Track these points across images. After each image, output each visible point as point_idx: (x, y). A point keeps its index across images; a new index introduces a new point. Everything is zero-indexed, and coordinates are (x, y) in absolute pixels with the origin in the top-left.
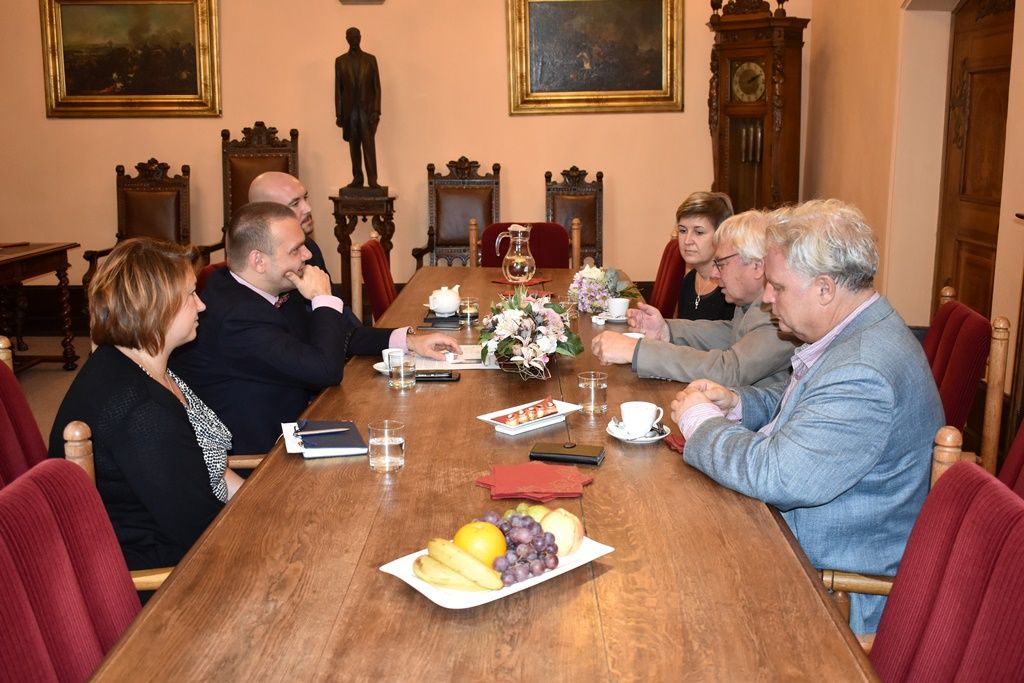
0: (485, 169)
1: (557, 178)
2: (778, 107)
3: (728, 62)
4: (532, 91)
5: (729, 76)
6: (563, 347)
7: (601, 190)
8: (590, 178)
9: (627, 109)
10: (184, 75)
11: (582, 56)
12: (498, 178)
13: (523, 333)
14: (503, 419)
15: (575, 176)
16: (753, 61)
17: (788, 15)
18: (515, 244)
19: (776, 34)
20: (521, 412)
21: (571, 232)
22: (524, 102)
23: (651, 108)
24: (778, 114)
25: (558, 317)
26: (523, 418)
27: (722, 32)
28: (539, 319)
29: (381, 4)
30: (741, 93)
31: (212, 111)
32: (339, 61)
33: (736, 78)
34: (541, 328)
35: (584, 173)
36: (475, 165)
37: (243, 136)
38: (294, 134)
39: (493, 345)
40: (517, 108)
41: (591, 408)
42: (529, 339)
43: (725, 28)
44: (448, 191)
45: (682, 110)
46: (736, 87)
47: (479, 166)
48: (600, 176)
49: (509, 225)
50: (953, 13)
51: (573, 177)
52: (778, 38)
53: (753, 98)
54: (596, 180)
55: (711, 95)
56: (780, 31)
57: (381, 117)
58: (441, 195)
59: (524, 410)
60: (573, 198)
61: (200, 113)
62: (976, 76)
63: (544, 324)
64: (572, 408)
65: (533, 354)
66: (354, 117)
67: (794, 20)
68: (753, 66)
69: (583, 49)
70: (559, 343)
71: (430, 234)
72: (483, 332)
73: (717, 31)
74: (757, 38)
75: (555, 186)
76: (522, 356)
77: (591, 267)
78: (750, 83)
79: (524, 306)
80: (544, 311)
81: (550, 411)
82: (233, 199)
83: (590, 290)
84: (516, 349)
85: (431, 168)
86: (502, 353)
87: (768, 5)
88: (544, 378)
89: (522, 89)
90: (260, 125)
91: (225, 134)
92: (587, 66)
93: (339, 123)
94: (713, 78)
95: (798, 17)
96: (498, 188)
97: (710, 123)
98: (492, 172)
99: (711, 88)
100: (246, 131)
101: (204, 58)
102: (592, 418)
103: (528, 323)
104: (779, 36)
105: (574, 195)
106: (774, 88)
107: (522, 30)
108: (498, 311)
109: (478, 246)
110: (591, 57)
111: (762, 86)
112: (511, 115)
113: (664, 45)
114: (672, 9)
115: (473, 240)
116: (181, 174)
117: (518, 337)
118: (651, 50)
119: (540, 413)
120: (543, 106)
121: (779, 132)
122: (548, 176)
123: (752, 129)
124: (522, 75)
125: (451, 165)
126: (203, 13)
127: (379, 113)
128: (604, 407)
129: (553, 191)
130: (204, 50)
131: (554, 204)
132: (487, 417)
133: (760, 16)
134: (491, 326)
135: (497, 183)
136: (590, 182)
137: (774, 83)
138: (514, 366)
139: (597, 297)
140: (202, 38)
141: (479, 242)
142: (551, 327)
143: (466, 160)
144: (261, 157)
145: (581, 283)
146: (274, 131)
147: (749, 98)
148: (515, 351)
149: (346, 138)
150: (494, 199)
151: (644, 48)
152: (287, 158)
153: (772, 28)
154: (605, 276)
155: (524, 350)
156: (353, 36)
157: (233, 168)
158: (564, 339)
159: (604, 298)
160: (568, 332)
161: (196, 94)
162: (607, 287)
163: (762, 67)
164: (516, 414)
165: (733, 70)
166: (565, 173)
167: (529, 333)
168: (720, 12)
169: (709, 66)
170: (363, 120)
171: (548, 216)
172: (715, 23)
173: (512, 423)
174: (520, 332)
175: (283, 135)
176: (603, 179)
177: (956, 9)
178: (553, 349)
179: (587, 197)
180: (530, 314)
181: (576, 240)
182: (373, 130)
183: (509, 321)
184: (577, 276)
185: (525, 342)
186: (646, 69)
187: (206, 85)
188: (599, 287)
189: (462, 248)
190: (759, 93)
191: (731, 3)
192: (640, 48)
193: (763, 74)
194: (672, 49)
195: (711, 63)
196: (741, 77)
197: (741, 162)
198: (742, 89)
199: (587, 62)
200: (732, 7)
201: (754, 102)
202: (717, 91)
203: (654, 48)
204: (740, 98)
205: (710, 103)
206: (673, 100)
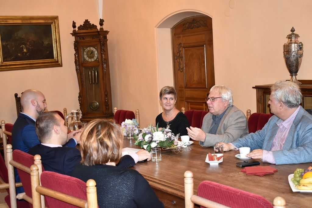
2: (105, 63)
3: (81, 47)
4: (3, 61)
5: (82, 52)
9: (41, 67)
11: (23, 47)
17: (104, 30)
24: (105, 65)
30: (87, 58)
33: (85, 53)
43: (78, 35)
45: (62, 66)
46: (85, 56)
50: (171, 29)
53: (93, 60)
55: (75, 60)
56: (102, 36)
62: (186, 49)
68: (92, 48)
69: (23, 44)
73: (76, 36)
74: (93, 38)
77: (128, 120)
78: (91, 55)
87: (96, 26)
94: (76, 53)
99: (75, 57)
104: (102, 38)
106: (102, 56)
110: (26, 47)
111: (96, 55)
113: (53, 42)
114: (55, 28)
118: (49, 44)
120: (8, 67)
122: (16, 95)
123: (93, 71)
133: (94, 30)
137: (102, 54)
147: (91, 60)
151: (46, 43)
153: (99, 34)
163: (95, 49)
165: (84, 50)
168: (77, 29)
172: (74, 34)
177: (173, 27)
184: (123, 123)
186: (48, 51)
190: (95, 58)
191: (81, 26)
192: (44, 43)
193: (96, 51)
194: (56, 43)
195: (74, 48)
196: (87, 53)
197: (90, 84)
198: (88, 57)
199: (25, 49)
200: (82, 27)
201: (93, 62)
202: (78, 58)
203: (50, 43)
204: (87, 60)
205: (76, 62)
206: (58, 62)
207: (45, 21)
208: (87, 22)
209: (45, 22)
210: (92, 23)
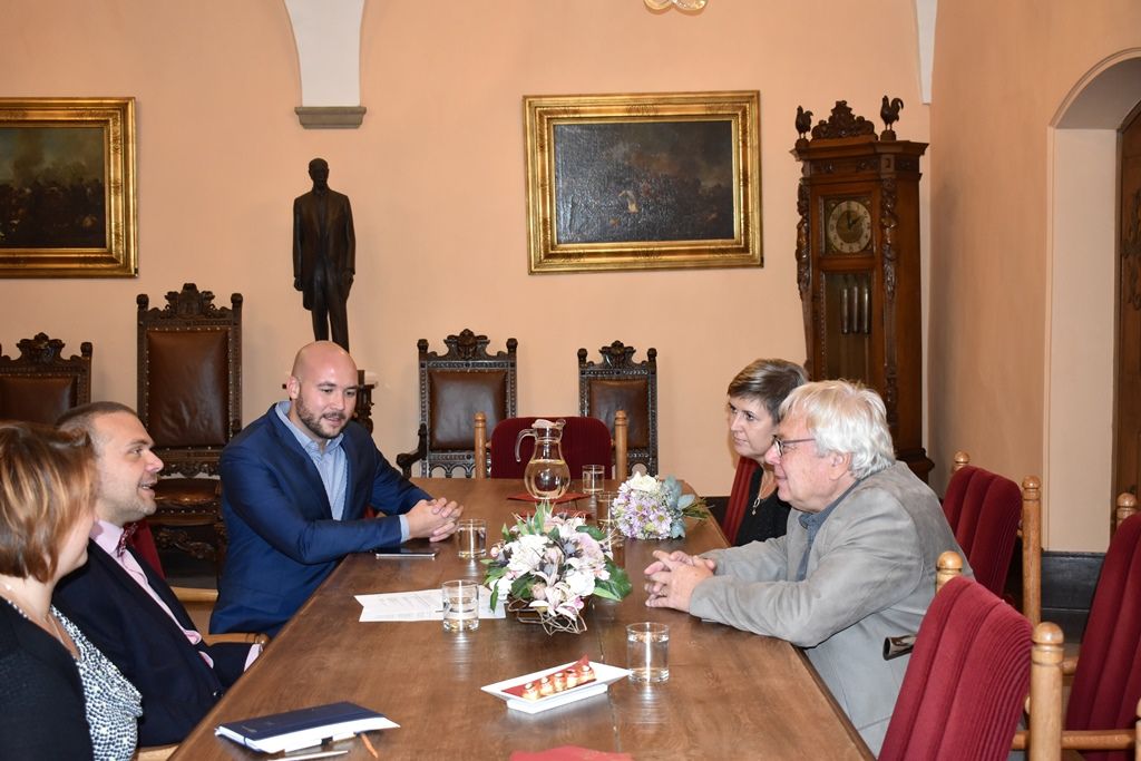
0: (496, 346)
1: (595, 357)
2: (890, 260)
3: (821, 201)
4: (559, 242)
5: (822, 219)
6: (603, 587)
7: (654, 373)
8: (639, 357)
9: (688, 265)
10: (88, 222)
11: (627, 196)
12: (515, 357)
13: (547, 568)
14: (519, 691)
15: (618, 354)
16: (855, 199)
17: (898, 139)
18: (541, 447)
19: (884, 163)
20: (544, 680)
21: (614, 430)
22: (548, 256)
23: (720, 263)
24: (889, 268)
25: (596, 544)
26: (547, 688)
27: (812, 161)
28: (570, 548)
29: (357, 128)
30: (839, 241)
31: (122, 269)
32: (299, 204)
33: (833, 222)
34: (572, 561)
35: (631, 351)
36: (483, 340)
37: (167, 302)
38: (237, 300)
39: (505, 586)
40: (539, 263)
41: (647, 673)
42: (555, 576)
43: (812, 157)
44: (444, 375)
45: (761, 265)
46: (833, 234)
47: (488, 343)
48: (652, 354)
49: (533, 420)
50: (1118, 131)
51: (616, 356)
52: (887, 171)
53: (856, 248)
54: (647, 359)
55: (799, 244)
56: (888, 159)
57: (354, 276)
58: (436, 380)
59: (550, 678)
60: (617, 384)
61: (109, 273)
63: (577, 555)
64: (617, 673)
65: (560, 599)
66: (318, 277)
67: (907, 144)
68: (855, 206)
69: (628, 184)
70: (598, 582)
71: (422, 433)
72: (490, 567)
73: (805, 161)
74: (859, 168)
75: (592, 368)
76: (546, 600)
77: (642, 475)
78: (850, 226)
79: (548, 529)
80: (576, 536)
81: (585, 678)
82: (150, 389)
83: (642, 507)
84: (538, 590)
85: (423, 345)
86: (518, 596)
87: (870, 125)
88: (576, 631)
89: (545, 239)
90: (190, 288)
91: (142, 300)
92: (633, 208)
93: (298, 286)
94: (802, 222)
95: (912, 140)
96: (515, 371)
97: (799, 281)
98: (506, 350)
99: (799, 236)
100: (171, 296)
101: (116, 200)
102: (648, 689)
103: (554, 553)
104: (889, 166)
105: (617, 380)
106: (883, 235)
107: (543, 161)
108: (513, 537)
109: (488, 450)
110: (637, 194)
111: (867, 232)
112: (531, 273)
113: (735, 180)
114: (745, 132)
115: (480, 442)
116: (80, 354)
117: (541, 574)
118: (719, 187)
119: (572, 681)
120: (574, 261)
121: (893, 292)
122: (582, 354)
123: (856, 289)
124: (545, 221)
125: (450, 340)
126: (115, 140)
127: (353, 271)
128: (665, 674)
129: (590, 377)
130: (116, 188)
131: (590, 392)
132: (495, 689)
133: (862, 139)
134: (502, 558)
135: (513, 365)
136: (640, 362)
137: (883, 227)
138: (535, 614)
139: (651, 517)
140: (114, 172)
141: (488, 445)
142: (586, 560)
143: (471, 334)
144: (191, 331)
145: (628, 498)
146: (209, 296)
147: (851, 248)
148: (536, 594)
149: (306, 306)
150: (509, 386)
151: (708, 183)
152: (227, 333)
153: (878, 155)
154: (662, 486)
155: (549, 592)
156: (319, 170)
157: (151, 347)
158: (605, 576)
159: (660, 519)
160: (610, 565)
161: (104, 246)
162: (664, 503)
163: (866, 207)
164: (537, 684)
165: (828, 211)
166: (604, 351)
167: (556, 568)
168: (809, 136)
169: (797, 207)
170: (330, 281)
171: (582, 408)
172: (801, 150)
173: (532, 695)
174: (542, 567)
175: (222, 301)
176: (657, 358)
177: (1123, 125)
178: (589, 590)
179: (635, 383)
180: (557, 541)
181: (620, 442)
182: (344, 295)
183: (527, 551)
184: (624, 488)
185: (550, 581)
186: (713, 212)
187: (117, 235)
188: (654, 503)
189: (465, 454)
190: (864, 242)
191: (822, 123)
192: (703, 184)
193: (868, 215)
194: (745, 185)
195: (798, 203)
196: (839, 221)
197: (843, 333)
198: (841, 236)
199: (632, 202)
200: (824, 129)
201: (857, 253)
202: (807, 239)
203: (723, 184)
204: (839, 247)
205: (798, 255)
206: (748, 252)
207: (710, 108)
208: (841, 109)
209: (709, 112)
210: (856, 113)
